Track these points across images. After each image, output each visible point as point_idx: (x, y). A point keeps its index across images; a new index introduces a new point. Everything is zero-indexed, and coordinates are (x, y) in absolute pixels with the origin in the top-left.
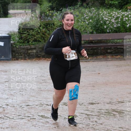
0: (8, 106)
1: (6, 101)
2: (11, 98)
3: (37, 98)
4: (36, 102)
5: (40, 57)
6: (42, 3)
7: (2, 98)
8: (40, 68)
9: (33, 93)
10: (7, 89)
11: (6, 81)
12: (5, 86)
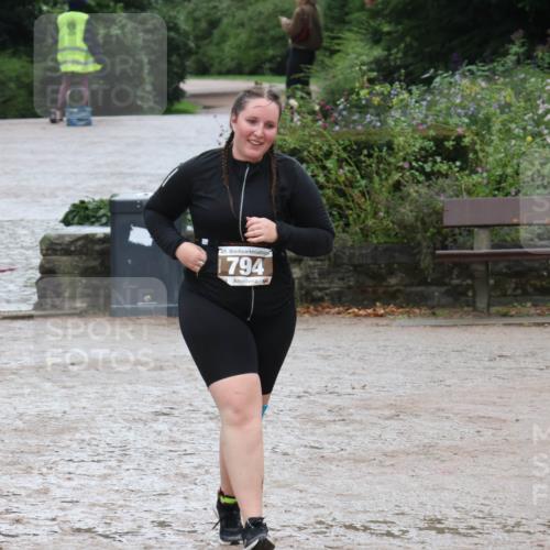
0: (167, 531)
1: (157, 507)
2: (179, 489)
3: (303, 495)
4: (300, 510)
5: (321, 299)
6: (339, 44)
7: (140, 491)
8: (321, 352)
9: (283, 469)
10: (164, 448)
11: (157, 414)
12: (152, 436)
